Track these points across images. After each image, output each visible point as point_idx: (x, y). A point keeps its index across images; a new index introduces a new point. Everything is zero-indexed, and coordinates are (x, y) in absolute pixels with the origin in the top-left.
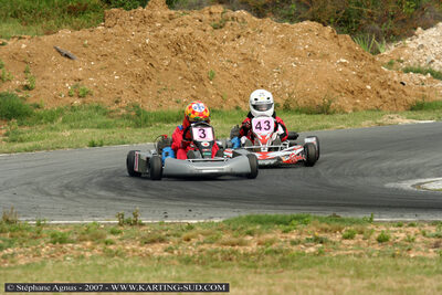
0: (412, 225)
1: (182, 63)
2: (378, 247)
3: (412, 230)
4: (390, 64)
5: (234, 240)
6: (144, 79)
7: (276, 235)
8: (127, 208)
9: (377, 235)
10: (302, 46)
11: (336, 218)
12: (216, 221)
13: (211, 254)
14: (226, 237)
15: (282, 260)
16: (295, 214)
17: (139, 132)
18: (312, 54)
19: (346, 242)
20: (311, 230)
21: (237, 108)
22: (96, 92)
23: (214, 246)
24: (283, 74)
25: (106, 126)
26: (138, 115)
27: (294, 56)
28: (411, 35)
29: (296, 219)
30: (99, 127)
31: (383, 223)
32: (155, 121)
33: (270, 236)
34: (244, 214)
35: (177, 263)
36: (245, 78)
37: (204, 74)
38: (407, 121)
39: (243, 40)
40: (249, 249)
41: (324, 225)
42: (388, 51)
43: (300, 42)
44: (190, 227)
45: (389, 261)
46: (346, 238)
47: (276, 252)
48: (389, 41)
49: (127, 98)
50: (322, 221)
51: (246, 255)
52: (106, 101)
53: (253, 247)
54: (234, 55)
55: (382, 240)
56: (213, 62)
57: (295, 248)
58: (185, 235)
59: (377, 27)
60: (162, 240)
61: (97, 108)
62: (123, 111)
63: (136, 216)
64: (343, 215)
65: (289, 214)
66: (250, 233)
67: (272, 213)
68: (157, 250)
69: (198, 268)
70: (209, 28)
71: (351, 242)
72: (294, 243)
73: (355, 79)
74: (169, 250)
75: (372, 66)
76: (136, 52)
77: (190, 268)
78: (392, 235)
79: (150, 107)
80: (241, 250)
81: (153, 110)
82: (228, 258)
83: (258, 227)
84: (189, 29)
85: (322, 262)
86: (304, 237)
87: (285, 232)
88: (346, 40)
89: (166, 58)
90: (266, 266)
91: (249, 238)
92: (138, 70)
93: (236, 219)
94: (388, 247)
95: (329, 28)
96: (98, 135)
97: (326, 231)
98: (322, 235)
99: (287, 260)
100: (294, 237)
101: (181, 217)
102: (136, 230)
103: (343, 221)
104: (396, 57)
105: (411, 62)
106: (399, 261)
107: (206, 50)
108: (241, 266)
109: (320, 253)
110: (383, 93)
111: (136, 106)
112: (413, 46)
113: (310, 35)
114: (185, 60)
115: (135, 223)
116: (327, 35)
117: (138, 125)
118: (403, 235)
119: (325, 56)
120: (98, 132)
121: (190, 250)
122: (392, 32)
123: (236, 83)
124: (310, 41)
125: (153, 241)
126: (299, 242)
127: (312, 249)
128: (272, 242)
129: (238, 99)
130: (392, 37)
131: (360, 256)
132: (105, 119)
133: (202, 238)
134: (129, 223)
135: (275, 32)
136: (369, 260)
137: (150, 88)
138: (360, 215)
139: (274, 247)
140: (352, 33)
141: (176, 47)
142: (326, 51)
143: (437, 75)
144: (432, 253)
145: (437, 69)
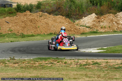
2: (64, 65)
3: (73, 61)
5: (33, 63)
6: (24, 28)
7: (43, 62)
10: (58, 21)
17: (23, 39)
18: (60, 22)
20: (51, 61)
21: (44, 34)
22: (14, 30)
23: (29, 64)
24: (54, 27)
25: (16, 38)
26: (23, 35)
27: (57, 23)
28: (82, 18)
29: (48, 58)
30: (14, 38)
32: (26, 36)
35: (19, 68)
36: (46, 27)
37: (37, 27)
41: (54, 60)
42: (77, 22)
43: (58, 20)
45: (66, 68)
46: (58, 63)
47: (42, 66)
48: (77, 20)
49: (20, 32)
51: (35, 66)
52: (16, 32)
54: (44, 23)
55: (65, 63)
56: (39, 24)
57: (46, 65)
59: (75, 17)
61: (14, 34)
62: (20, 34)
63: (14, 58)
64: (59, 57)
65: (47, 57)
68: (16, 65)
71: (59, 63)
72: (46, 64)
73: (69, 28)
75: (73, 25)
77: (22, 69)
78: (68, 62)
79: (25, 34)
80: (34, 65)
81: (26, 34)
82: (31, 67)
83: (40, 60)
84: (34, 17)
85: (51, 68)
86: (49, 62)
87: (45, 61)
88: (68, 19)
89: (29, 23)
90: (38, 69)
91: (37, 63)
92: (23, 26)
94: (66, 65)
97: (54, 61)
99: (43, 68)
100: (47, 62)
101: (25, 58)
103: (58, 59)
104: (78, 23)
105: (81, 24)
106: (68, 68)
108: (33, 69)
111: (22, 33)
112: (82, 21)
113: (60, 18)
116: (64, 18)
117: (23, 37)
118: (70, 62)
119: (63, 23)
121: (24, 65)
122: (78, 18)
123: (44, 29)
124: (60, 20)
125: (16, 63)
127: (50, 65)
129: (44, 32)
130: (78, 19)
132: (15, 36)
134: (12, 59)
135: (53, 18)
136: (61, 68)
137: (26, 29)
138: (63, 57)
140: (69, 18)
142: (63, 22)
143: (87, 27)
144: (75, 66)
145: (87, 26)
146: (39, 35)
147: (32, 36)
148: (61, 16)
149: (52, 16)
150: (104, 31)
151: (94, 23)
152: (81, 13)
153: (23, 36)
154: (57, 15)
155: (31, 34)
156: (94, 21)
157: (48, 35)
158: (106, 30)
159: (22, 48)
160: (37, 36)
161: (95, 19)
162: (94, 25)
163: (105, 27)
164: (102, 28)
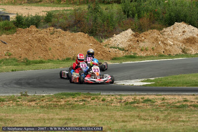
0: (113, 96)
1: (41, 45)
2: (102, 103)
4: (106, 45)
5: (57, 100)
6: (29, 50)
7: (70, 99)
8: (23, 90)
9: (102, 99)
10: (78, 40)
11: (89, 94)
12: (51, 94)
13: (50, 105)
14: (54, 100)
15: (72, 107)
16: (76, 92)
17: (27, 67)
18: (81, 42)
19: (92, 101)
20: (81, 97)
21: (58, 59)
22: (14, 54)
23: (51, 103)
24: (72, 49)
25: (17, 65)
26: (27, 61)
27: (76, 43)
28: (112, 36)
29: (76, 94)
30: (15, 65)
31: (104, 95)
32: (32, 63)
33: (68, 99)
34: (60, 92)
35: (39, 108)
36: (60, 50)
37: (48, 49)
38: (111, 63)
39: (60, 38)
40: (62, 103)
42: (105, 41)
43: (77, 38)
44: (43, 96)
45: (106, 107)
46: (92, 100)
47: (70, 104)
49: (24, 56)
50: (84, 94)
51: (61, 105)
52: (17, 57)
53: (63, 103)
54: (57, 43)
55: (103, 100)
56: (50, 45)
57: (76, 103)
58: (41, 99)
59: (101, 34)
60: (34, 101)
61: (14, 59)
62: (22, 60)
63: (26, 93)
64: (91, 93)
65: (74, 92)
66: (62, 98)
67: (69, 92)
68: (33, 104)
69: (46, 109)
70: (49, 34)
71: (94, 101)
72: (76, 101)
74: (37, 104)
75: (100, 46)
76: (26, 42)
77: (43, 109)
78: (106, 99)
79: (31, 59)
80: (59, 104)
81: (32, 60)
82: (55, 106)
83: (65, 96)
84: (43, 35)
85: (84, 107)
86: (79, 99)
87: (73, 98)
88: (92, 38)
89: (36, 44)
90: (67, 109)
91: (62, 100)
92: (27, 48)
93: (57, 94)
94: (105, 103)
95: (87, 34)
96: (14, 68)
97: (86, 97)
98: (84, 99)
99: (74, 107)
100: (76, 100)
101: (41, 93)
102: (26, 97)
103: (91, 94)
104: (107, 43)
105: (112, 45)
106: (109, 107)
107: (48, 41)
108: (59, 109)
109: (84, 104)
110: (104, 54)
111: (26, 59)
112: (113, 40)
113: (80, 36)
114: (42, 44)
115: (26, 95)
116: (86, 36)
117: (27, 65)
118: (110, 99)
119: (85, 43)
120: (15, 67)
121: (43, 104)
122: (106, 36)
123: (58, 51)
124: (81, 38)
125: (32, 101)
126: (78, 101)
127: (82, 103)
128: (69, 101)
129: (58, 56)
130: (106, 37)
131: (96, 105)
132: (17, 63)
133: (47, 100)
134: (24, 95)
135: (70, 36)
136: (99, 107)
137: (31, 53)
138: (97, 93)
139: (69, 103)
140: (94, 36)
141: (39, 40)
142: (86, 41)
143: (120, 49)
144: (119, 104)
145: (120, 47)
146: (50, 61)
147: (41, 62)
148: (82, 33)
149: (68, 33)
150: (145, 54)
151: (131, 43)
152: (111, 29)
153: (27, 63)
154: (76, 31)
155: (38, 59)
156: (131, 40)
157: (64, 61)
158: (149, 53)
159: (31, 80)
160: (49, 62)
161: (131, 38)
162: (130, 45)
163: (146, 50)
164: (141, 50)
